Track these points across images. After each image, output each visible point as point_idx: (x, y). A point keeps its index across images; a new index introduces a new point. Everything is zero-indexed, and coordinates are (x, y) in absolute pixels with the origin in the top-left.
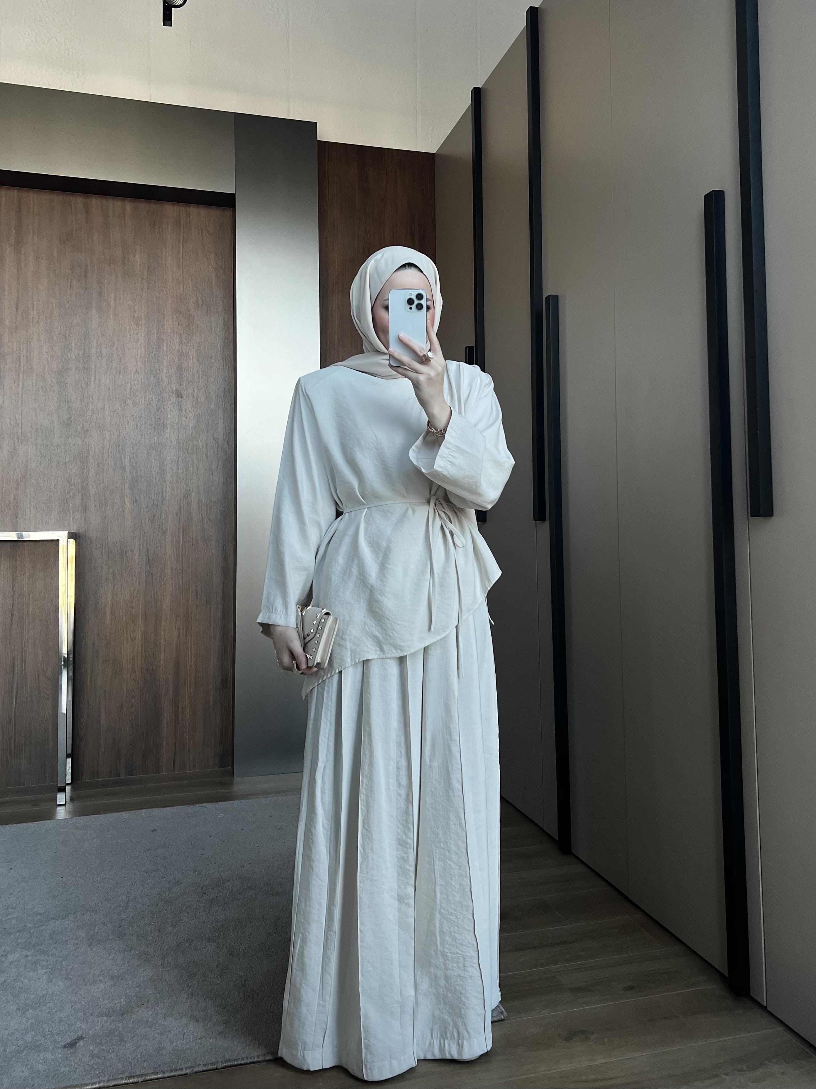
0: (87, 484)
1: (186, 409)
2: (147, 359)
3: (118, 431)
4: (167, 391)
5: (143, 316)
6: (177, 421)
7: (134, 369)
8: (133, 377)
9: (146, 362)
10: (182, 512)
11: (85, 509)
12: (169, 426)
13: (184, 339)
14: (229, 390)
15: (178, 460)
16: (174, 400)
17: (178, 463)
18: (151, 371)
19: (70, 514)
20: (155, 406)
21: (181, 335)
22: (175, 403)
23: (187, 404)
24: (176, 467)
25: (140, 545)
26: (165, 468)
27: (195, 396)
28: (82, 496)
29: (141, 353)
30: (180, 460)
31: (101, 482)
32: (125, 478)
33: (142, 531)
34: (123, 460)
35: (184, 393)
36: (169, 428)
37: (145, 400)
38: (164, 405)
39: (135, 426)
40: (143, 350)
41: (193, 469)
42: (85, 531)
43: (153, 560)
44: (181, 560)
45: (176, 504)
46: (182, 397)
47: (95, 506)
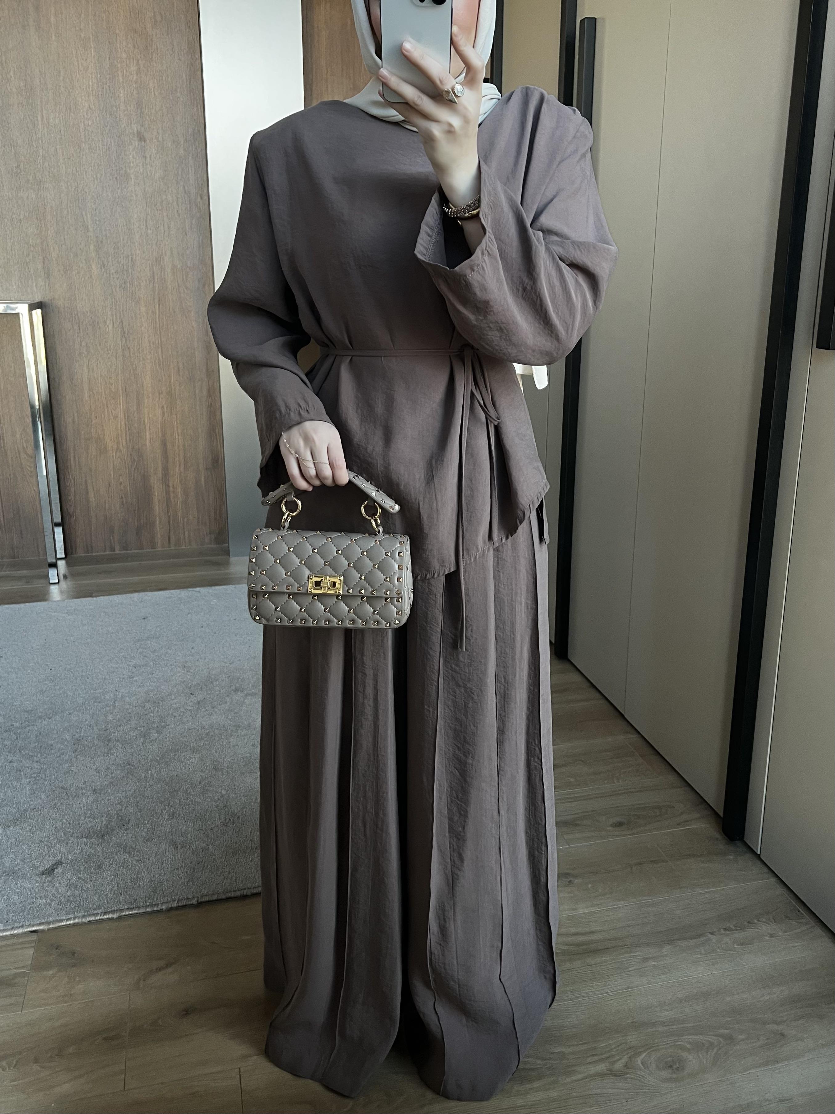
0: (48, 246)
1: (150, 157)
2: (100, 93)
3: (76, 183)
4: (127, 132)
5: (91, 36)
6: (141, 170)
7: (87, 105)
8: (86, 116)
9: (100, 96)
10: (156, 278)
11: (48, 275)
12: (132, 176)
13: (142, 66)
14: (199, 132)
15: (147, 217)
16: (137, 145)
17: (146, 221)
18: (106, 107)
19: (32, 279)
20: (115, 152)
21: (138, 60)
22: (138, 148)
23: (152, 150)
24: (145, 225)
25: (112, 315)
26: (132, 227)
27: (160, 139)
28: (44, 259)
29: (93, 85)
30: (149, 217)
31: (62, 243)
32: (88, 237)
33: (113, 300)
34: (85, 217)
35: (147, 135)
36: (133, 180)
37: (103, 145)
38: (125, 151)
39: (95, 176)
40: (95, 81)
41: (164, 229)
42: (51, 300)
43: (128, 332)
44: (158, 333)
45: (148, 268)
46: (145, 141)
47: (59, 271)
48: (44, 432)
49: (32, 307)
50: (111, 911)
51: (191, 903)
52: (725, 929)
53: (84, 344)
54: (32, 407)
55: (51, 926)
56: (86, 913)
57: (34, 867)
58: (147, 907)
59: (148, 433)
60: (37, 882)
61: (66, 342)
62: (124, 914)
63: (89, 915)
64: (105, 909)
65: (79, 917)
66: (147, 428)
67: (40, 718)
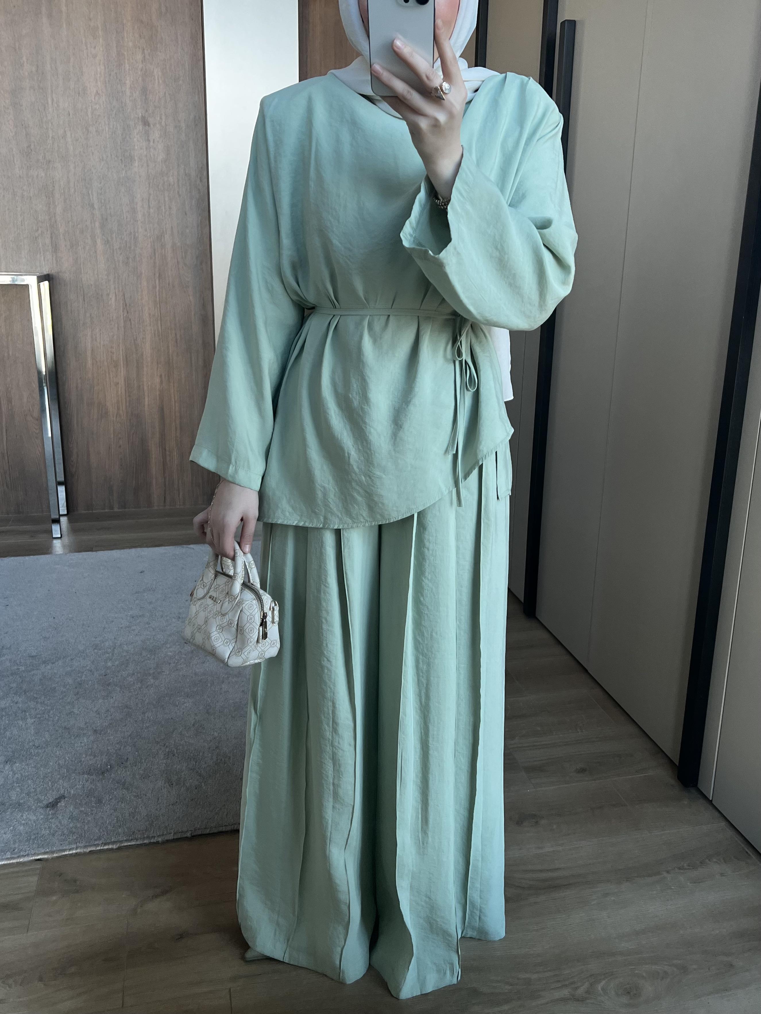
0: (56, 222)
1: (154, 140)
2: (107, 80)
3: (83, 163)
4: (132, 117)
5: (100, 26)
6: (145, 153)
7: (95, 91)
8: (94, 100)
10: (157, 255)
11: (55, 249)
12: (136, 158)
13: (147, 57)
14: (200, 118)
15: (149, 198)
16: (141, 129)
17: (149, 200)
18: (113, 93)
19: (40, 253)
20: (120, 135)
21: (144, 49)
22: (142, 132)
23: (156, 134)
24: (147, 205)
25: (115, 288)
26: (135, 207)
27: (163, 124)
28: (51, 234)
29: (101, 72)
30: (151, 197)
31: (69, 220)
32: (94, 216)
33: (116, 275)
34: (91, 196)
35: (151, 120)
36: (137, 162)
37: (109, 128)
38: (130, 134)
39: (101, 157)
40: (103, 68)
41: (165, 208)
42: (58, 273)
43: (130, 305)
44: (158, 306)
45: (149, 246)
46: (149, 125)
47: (66, 246)
48: (49, 396)
49: (41, 279)
50: (111, 842)
51: (186, 836)
52: (679, 869)
53: (88, 315)
54: (39, 372)
55: (55, 855)
56: (88, 844)
57: (39, 801)
58: (144, 838)
59: (146, 399)
60: (41, 814)
61: (71, 312)
62: (123, 845)
63: (91, 846)
64: (105, 840)
65: (81, 847)
66: (146, 394)
67: (44, 662)
